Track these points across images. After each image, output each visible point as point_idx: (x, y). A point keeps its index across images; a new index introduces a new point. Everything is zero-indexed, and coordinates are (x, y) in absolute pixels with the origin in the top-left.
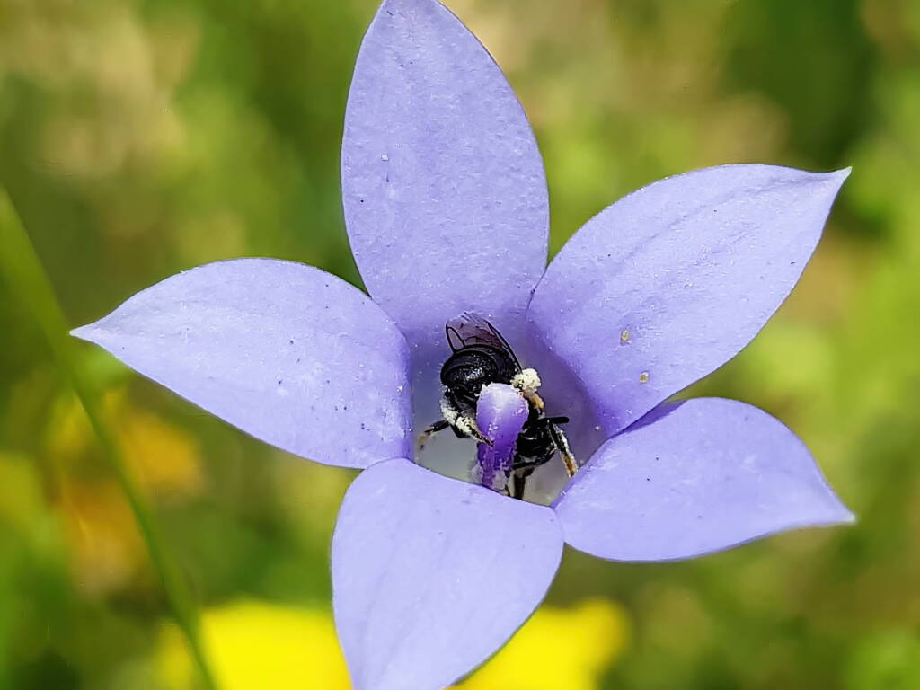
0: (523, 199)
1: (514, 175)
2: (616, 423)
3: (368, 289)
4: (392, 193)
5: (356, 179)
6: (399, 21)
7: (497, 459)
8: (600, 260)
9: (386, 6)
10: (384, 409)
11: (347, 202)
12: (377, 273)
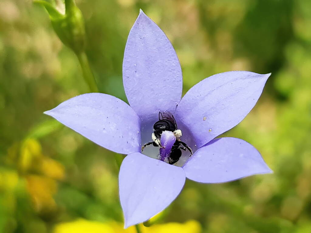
0: (175, 78)
1: (172, 71)
2: (201, 144)
3: (129, 103)
4: (137, 75)
5: (127, 71)
6: (141, 26)
7: (165, 154)
8: (198, 96)
9: (137, 22)
10: (133, 138)
11: (124, 77)
12: (132, 98)
